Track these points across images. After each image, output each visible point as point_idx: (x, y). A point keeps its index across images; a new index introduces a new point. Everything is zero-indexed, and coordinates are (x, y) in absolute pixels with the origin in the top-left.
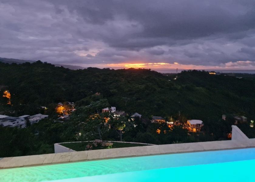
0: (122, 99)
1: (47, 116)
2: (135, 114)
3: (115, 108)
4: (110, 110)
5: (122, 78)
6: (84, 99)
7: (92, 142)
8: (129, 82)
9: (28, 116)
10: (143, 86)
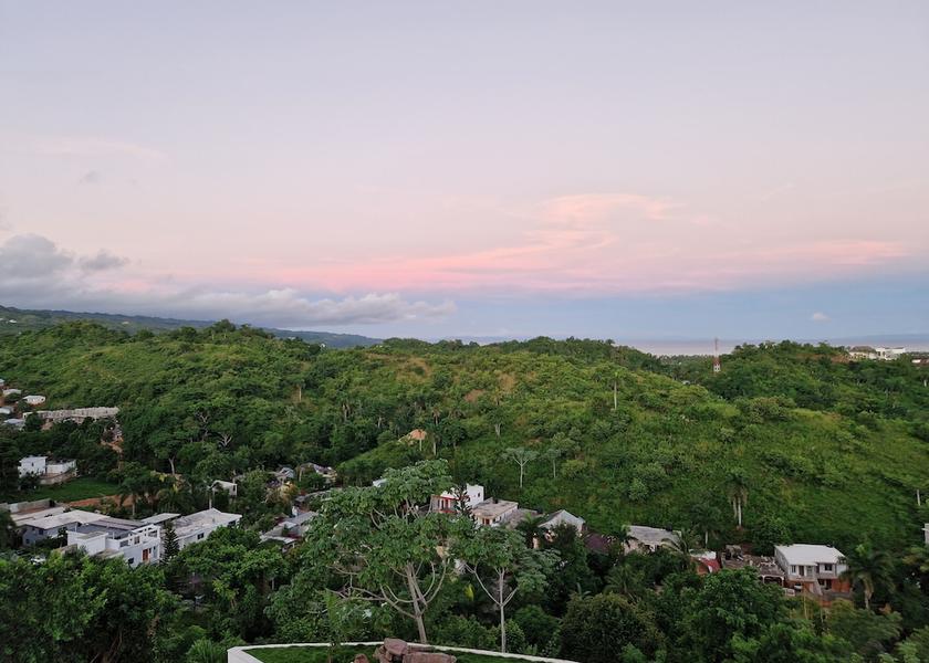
0: (504, 456)
1: (237, 517)
2: (559, 516)
3: (480, 489)
4: (463, 498)
5: (505, 376)
6: (367, 454)
7: (373, 648)
8: (530, 390)
9: (172, 519)
10: (584, 404)
